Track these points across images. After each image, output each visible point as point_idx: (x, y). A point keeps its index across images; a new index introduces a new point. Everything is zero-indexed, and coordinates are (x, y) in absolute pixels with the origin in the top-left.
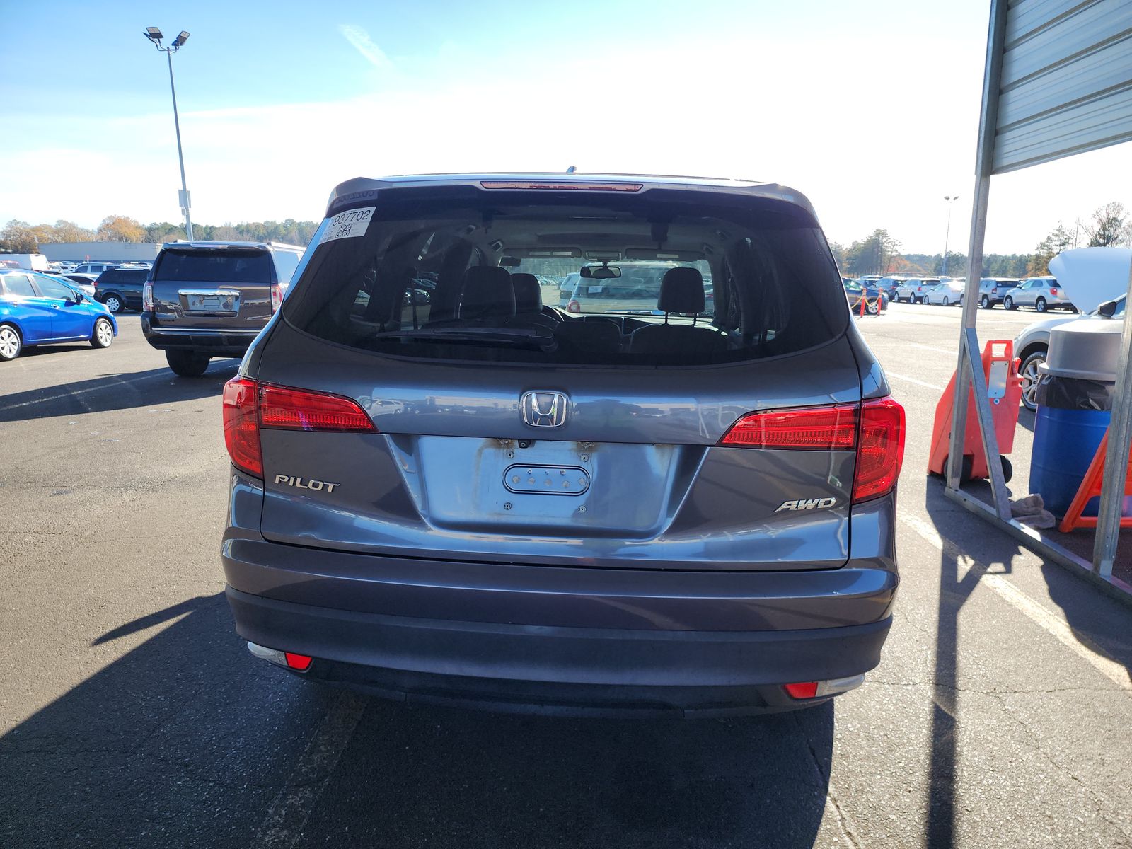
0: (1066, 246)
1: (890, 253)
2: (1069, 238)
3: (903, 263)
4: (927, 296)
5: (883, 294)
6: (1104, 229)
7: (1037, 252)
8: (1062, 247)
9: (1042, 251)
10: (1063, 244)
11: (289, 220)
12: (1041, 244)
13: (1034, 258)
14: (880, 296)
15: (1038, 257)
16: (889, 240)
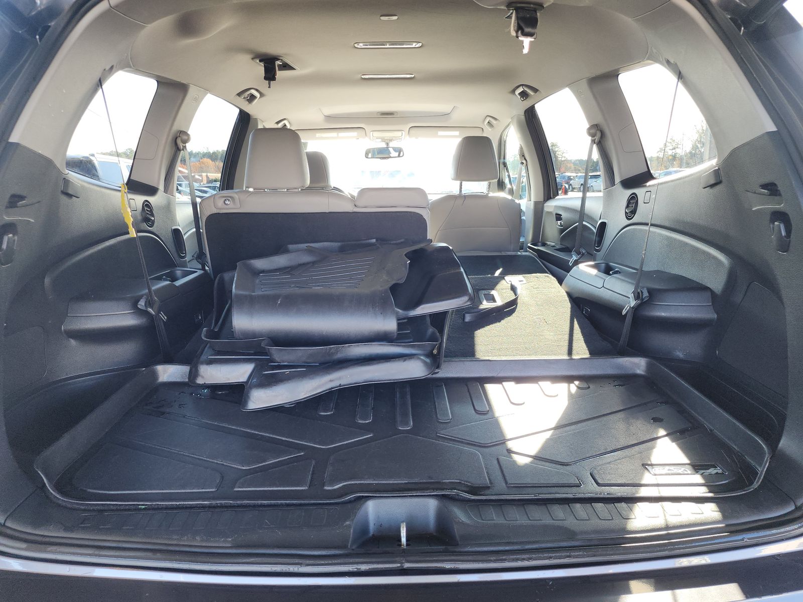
0: (677, 150)
1: (560, 159)
2: (678, 144)
3: (569, 165)
4: (592, 186)
5: (565, 185)
6: (701, 137)
7: (658, 155)
8: (674, 151)
9: (661, 153)
10: (674, 149)
11: (129, 149)
12: (660, 149)
13: (656, 158)
14: (563, 187)
15: (658, 158)
16: (559, 150)
